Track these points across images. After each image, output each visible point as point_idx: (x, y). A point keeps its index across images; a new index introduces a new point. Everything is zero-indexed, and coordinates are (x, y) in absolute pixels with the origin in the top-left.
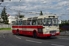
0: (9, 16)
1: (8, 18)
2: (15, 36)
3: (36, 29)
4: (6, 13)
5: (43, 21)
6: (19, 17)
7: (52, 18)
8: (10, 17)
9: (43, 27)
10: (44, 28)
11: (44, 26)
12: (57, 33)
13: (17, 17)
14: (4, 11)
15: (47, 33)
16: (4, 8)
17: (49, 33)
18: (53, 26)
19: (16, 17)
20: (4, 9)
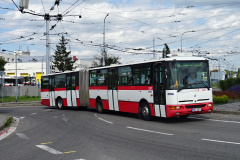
1: (74, 66)
2: (96, 115)
4: (67, 51)
8: (78, 62)
13: (99, 63)
14: (63, 47)
16: (63, 37)
19: (95, 64)
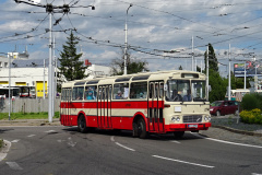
0: (89, 64)
1: (86, 73)
2: (112, 138)
3: (144, 111)
4: (77, 53)
5: (165, 86)
6: (125, 71)
7: (191, 78)
8: (92, 68)
9: (166, 103)
10: (168, 106)
11: (167, 100)
12: (204, 124)
13: (119, 70)
14: (71, 48)
15: (176, 122)
16: (72, 35)
17: (180, 122)
18: (193, 102)
19: (115, 70)
20: (72, 38)
